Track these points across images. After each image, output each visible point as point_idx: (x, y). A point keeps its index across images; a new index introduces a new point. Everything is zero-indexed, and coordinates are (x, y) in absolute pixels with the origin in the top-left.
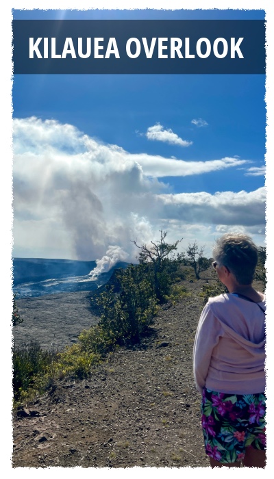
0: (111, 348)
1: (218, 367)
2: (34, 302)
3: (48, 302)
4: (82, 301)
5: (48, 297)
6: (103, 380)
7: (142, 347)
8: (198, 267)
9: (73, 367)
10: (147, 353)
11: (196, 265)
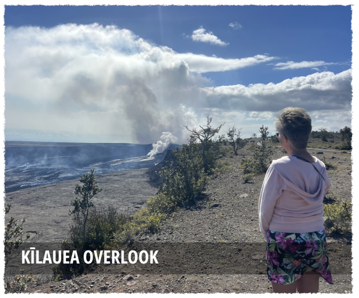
0: (173, 209)
1: (280, 214)
2: (104, 178)
3: (116, 178)
4: (143, 176)
5: (115, 174)
6: (171, 234)
7: (197, 207)
8: (236, 146)
9: (146, 225)
10: (203, 212)
11: (234, 144)
